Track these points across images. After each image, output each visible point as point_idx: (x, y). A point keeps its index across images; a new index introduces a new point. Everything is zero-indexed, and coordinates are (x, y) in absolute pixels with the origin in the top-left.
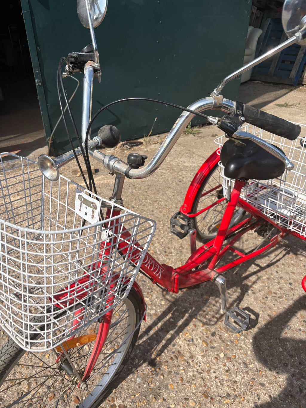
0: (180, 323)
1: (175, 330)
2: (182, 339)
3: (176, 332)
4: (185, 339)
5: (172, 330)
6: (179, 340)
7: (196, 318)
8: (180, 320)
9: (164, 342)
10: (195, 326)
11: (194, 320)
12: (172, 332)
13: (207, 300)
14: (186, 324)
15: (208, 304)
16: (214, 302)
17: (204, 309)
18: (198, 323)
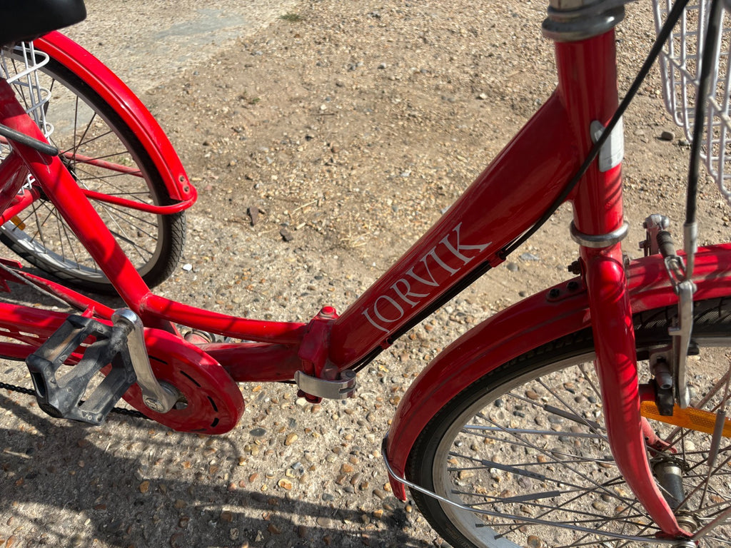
0: (256, 514)
1: (286, 515)
2: (302, 487)
3: (291, 511)
4: (300, 481)
5: (290, 522)
6: (309, 494)
7: (229, 484)
8: (249, 519)
9: (332, 524)
10: (250, 479)
11: (235, 486)
12: (296, 519)
13: (157, 484)
14: (257, 499)
15: (168, 476)
16: (158, 466)
17: (190, 478)
18: (241, 473)
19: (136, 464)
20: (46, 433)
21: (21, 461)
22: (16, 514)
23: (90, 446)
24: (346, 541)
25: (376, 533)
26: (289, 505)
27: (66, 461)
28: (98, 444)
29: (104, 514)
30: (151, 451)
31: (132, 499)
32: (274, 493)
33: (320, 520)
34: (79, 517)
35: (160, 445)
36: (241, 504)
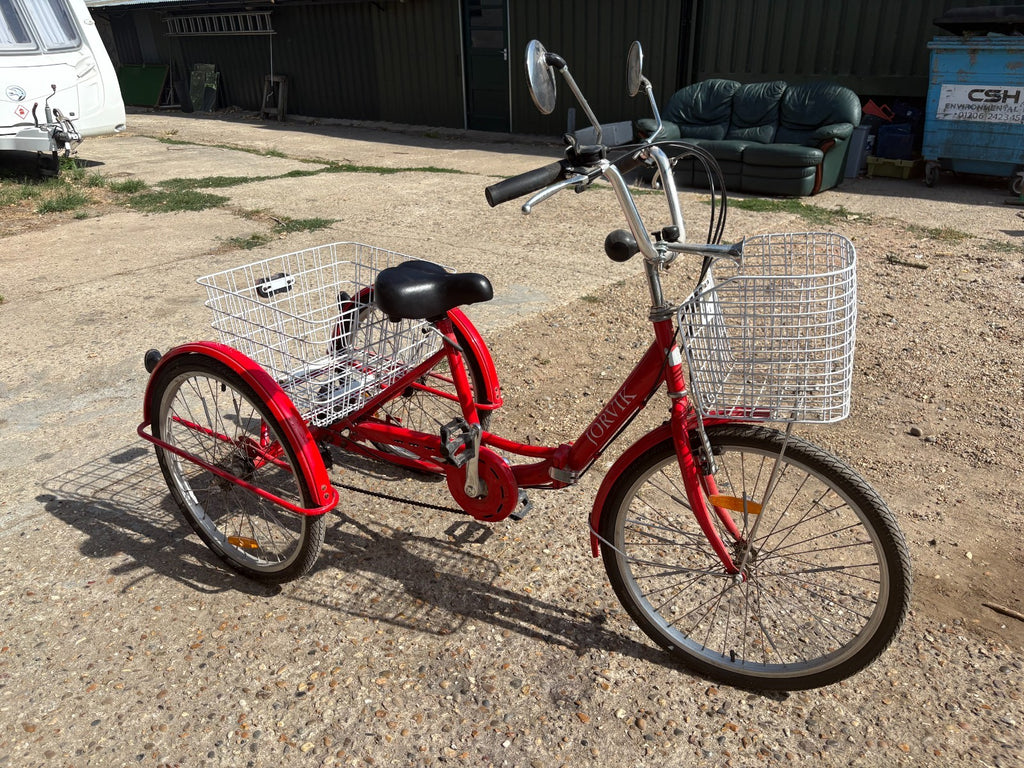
0: (507, 601)
1: (526, 604)
2: (539, 593)
3: (529, 603)
4: (538, 590)
5: (528, 608)
6: (543, 598)
7: (491, 583)
8: (502, 602)
9: (554, 614)
10: (505, 584)
11: (495, 585)
12: (532, 607)
13: (446, 576)
14: (508, 594)
15: (453, 573)
16: (447, 568)
17: (467, 577)
18: (500, 579)
19: (433, 564)
20: (378, 540)
21: (362, 551)
22: (358, 574)
23: (405, 551)
24: (561, 623)
25: (583, 623)
26: (528, 600)
27: (389, 555)
28: (409, 550)
29: (412, 583)
30: (443, 559)
31: (429, 580)
32: (520, 593)
33: (548, 611)
34: (396, 583)
35: (448, 558)
36: (497, 594)
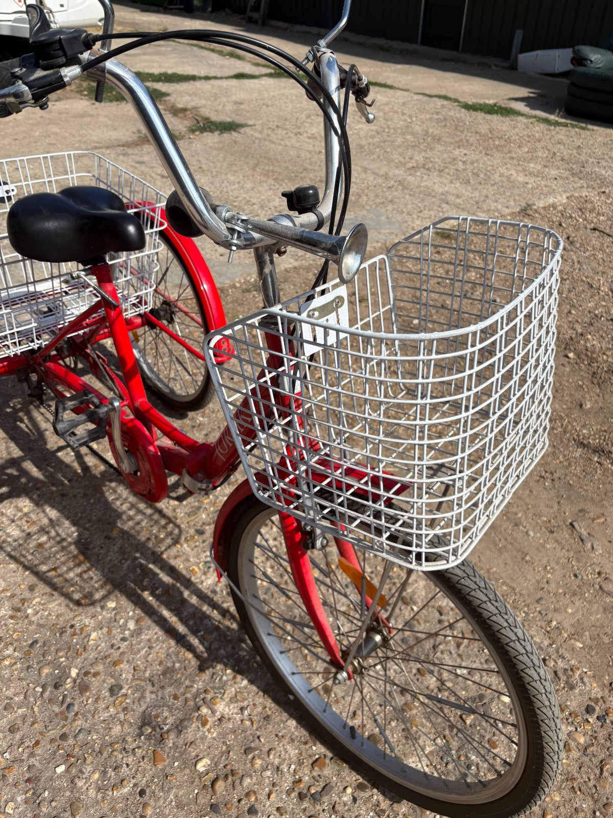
0: (166, 579)
1: (182, 589)
2: (203, 578)
3: (187, 588)
4: (205, 573)
5: (181, 594)
6: (205, 584)
7: (162, 553)
8: (160, 580)
9: (205, 608)
10: (176, 557)
11: (165, 556)
12: (186, 594)
13: (124, 534)
14: (172, 571)
15: (132, 532)
16: (131, 523)
17: (143, 539)
18: (173, 551)
19: (119, 515)
20: (85, 475)
21: (62, 484)
22: (44, 511)
23: (103, 493)
24: (206, 621)
25: (228, 628)
26: (188, 583)
27: (85, 495)
28: (107, 494)
29: (87, 534)
30: (131, 513)
31: (105, 534)
32: (184, 572)
33: (200, 602)
34: (73, 529)
35: (139, 511)
36: (161, 568)
